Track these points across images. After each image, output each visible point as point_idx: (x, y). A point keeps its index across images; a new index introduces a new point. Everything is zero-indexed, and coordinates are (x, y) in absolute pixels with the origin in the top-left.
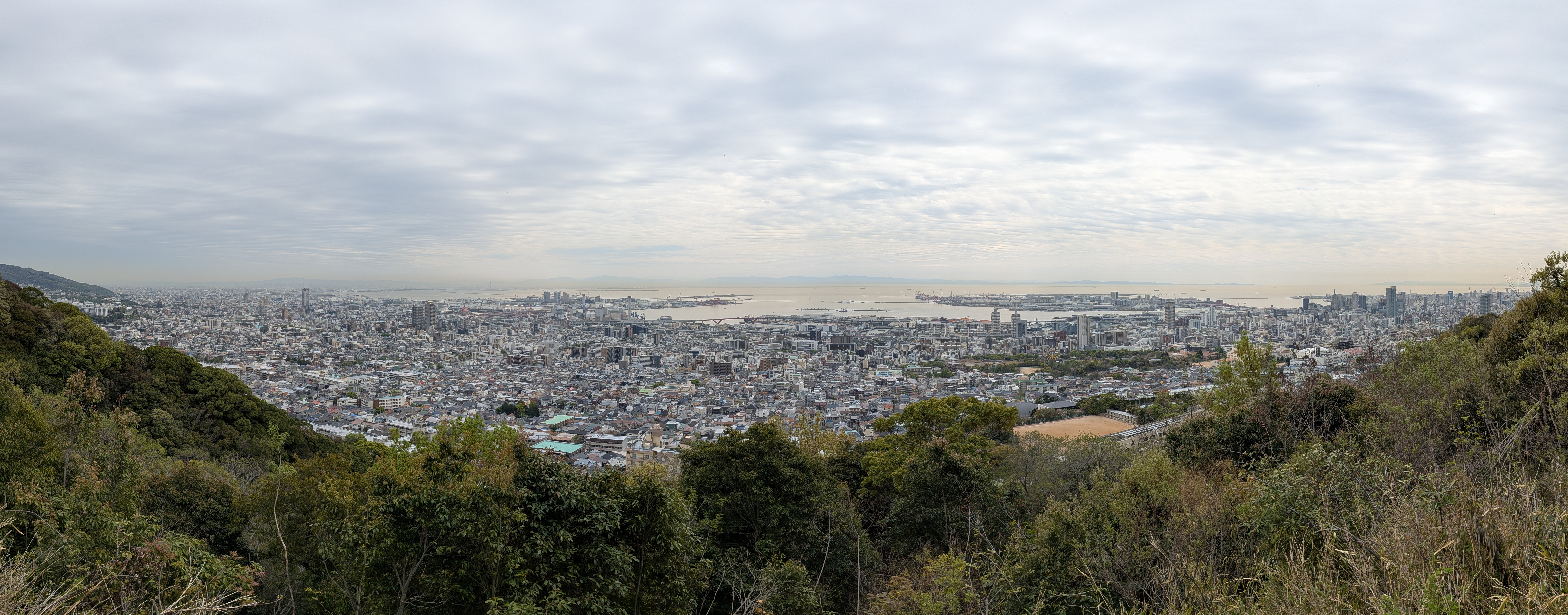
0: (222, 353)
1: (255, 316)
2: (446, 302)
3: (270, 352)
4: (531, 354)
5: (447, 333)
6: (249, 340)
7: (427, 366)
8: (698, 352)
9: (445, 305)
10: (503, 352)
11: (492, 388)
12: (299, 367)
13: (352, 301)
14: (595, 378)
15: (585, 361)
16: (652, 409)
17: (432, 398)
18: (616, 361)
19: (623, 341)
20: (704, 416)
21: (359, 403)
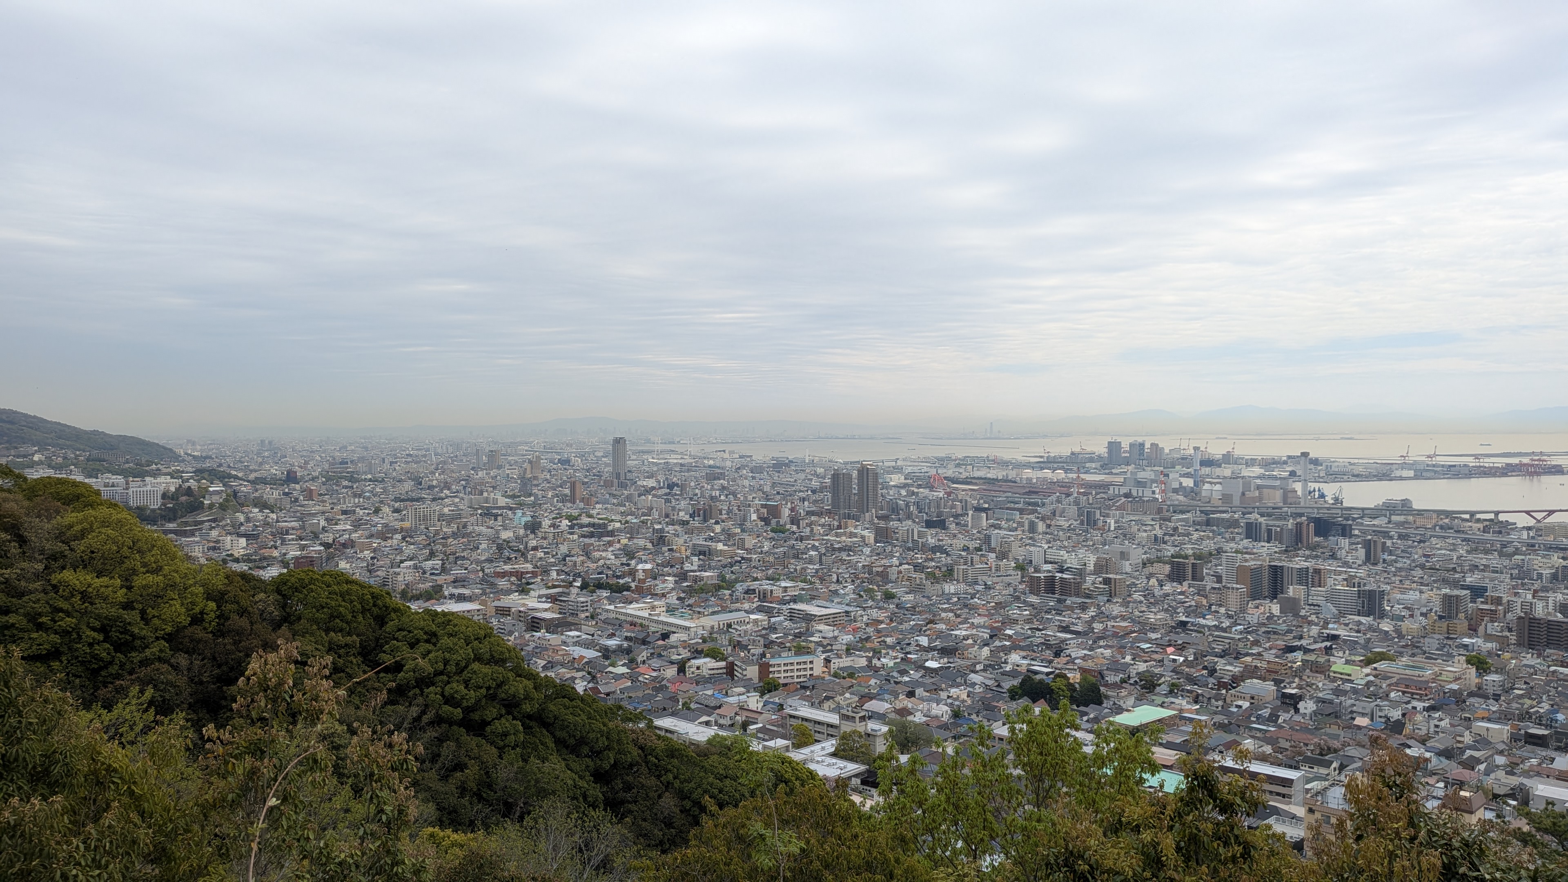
0: (440, 579)
1: (513, 497)
2: (899, 463)
3: (546, 572)
4: (1081, 573)
5: (903, 527)
6: (500, 548)
7: (863, 594)
8: (1485, 589)
9: (897, 470)
10: (1020, 567)
11: (997, 643)
12: (607, 598)
13: (711, 462)
14: (1224, 630)
15: (1201, 592)
16: (1363, 715)
17: (875, 661)
18: (1274, 596)
19: (1290, 550)
20: (1501, 747)
21: (730, 670)
